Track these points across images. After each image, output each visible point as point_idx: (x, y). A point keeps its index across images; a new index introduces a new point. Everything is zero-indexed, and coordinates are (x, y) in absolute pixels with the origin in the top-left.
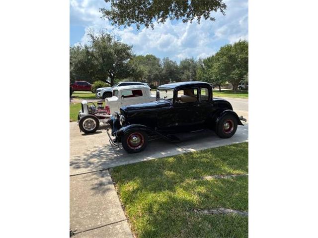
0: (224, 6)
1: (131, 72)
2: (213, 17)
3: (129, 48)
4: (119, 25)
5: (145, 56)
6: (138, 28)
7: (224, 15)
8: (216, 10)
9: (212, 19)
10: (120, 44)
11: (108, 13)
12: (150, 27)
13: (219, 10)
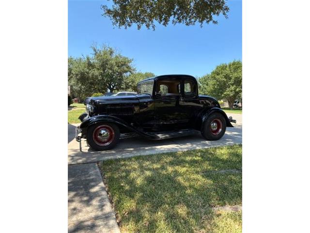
0: (227, 9)
1: (130, 84)
2: (216, 21)
3: (129, 61)
4: (120, 26)
5: (144, 73)
6: (139, 27)
7: (227, 18)
8: (218, 13)
9: (215, 22)
10: (121, 57)
11: (109, 12)
12: (151, 27)
13: (221, 13)
